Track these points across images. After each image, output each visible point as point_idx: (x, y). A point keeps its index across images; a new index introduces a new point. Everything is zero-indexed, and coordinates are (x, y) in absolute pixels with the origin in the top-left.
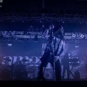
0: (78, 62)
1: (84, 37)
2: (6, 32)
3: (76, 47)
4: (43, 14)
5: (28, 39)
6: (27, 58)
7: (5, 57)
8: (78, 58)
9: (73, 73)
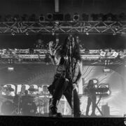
0: (108, 92)
1: (119, 56)
2: (4, 50)
3: (105, 70)
4: (57, 22)
5: (35, 60)
6: (35, 87)
7: (5, 86)
8: (107, 86)
9: (100, 107)
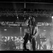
0: (46, 40)
1: (49, 25)
2: (3, 22)
3: (44, 31)
4: (25, 12)
5: (16, 26)
6: (16, 37)
7: (3, 37)
8: (45, 37)
9: (43, 46)
